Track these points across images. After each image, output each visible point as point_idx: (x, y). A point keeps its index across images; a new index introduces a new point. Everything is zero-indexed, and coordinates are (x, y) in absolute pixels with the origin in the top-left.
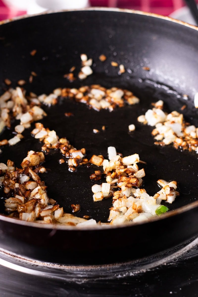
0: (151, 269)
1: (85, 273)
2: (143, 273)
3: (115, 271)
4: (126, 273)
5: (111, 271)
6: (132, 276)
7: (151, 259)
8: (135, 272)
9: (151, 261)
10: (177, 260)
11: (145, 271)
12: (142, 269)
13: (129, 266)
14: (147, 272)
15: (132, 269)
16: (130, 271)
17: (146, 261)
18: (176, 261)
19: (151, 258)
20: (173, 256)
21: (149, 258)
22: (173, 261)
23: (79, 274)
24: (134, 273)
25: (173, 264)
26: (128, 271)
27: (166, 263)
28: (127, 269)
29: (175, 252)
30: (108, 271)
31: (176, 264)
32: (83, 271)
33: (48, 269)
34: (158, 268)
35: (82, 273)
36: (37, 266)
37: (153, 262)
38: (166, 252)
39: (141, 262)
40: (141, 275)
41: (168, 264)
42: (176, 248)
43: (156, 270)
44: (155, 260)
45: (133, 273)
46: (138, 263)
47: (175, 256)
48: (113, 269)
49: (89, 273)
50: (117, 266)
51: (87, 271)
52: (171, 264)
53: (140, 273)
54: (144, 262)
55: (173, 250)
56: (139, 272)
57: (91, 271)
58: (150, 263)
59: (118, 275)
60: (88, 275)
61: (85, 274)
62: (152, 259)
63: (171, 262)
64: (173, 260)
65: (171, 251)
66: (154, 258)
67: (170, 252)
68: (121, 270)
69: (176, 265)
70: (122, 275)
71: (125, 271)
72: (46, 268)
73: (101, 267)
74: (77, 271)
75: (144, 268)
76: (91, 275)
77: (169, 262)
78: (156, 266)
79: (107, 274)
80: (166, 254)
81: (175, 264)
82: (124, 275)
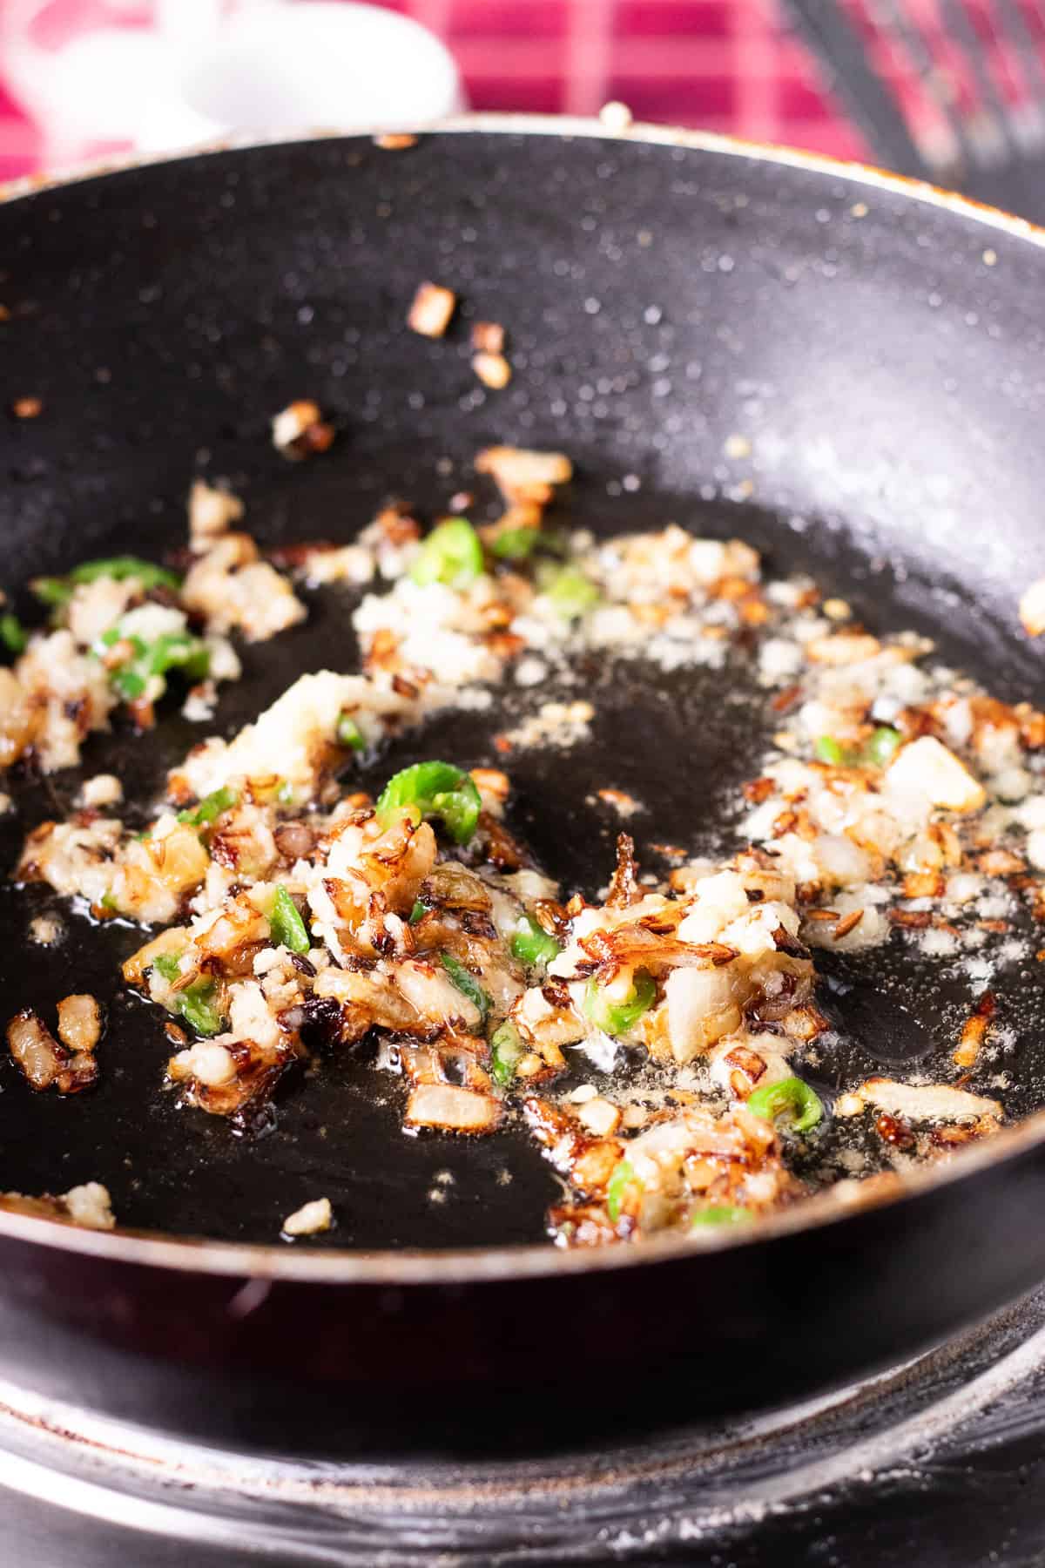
0: (790, 1502)
1: (443, 1523)
2: (749, 1525)
3: (603, 1511)
4: (659, 1522)
5: (581, 1513)
6: (692, 1539)
7: (792, 1448)
8: (707, 1516)
9: (793, 1460)
10: (926, 1452)
11: (758, 1513)
12: (743, 1500)
13: (676, 1486)
14: (771, 1519)
15: (691, 1502)
16: (677, 1514)
17: (764, 1461)
18: (925, 1458)
19: (794, 1443)
20: (908, 1432)
21: (783, 1445)
22: (907, 1458)
23: (413, 1529)
24: (702, 1522)
25: (905, 1478)
26: (669, 1512)
27: (869, 1468)
28: (665, 1500)
29: (917, 1411)
30: (563, 1515)
31: (924, 1473)
32: (432, 1514)
33: (249, 1504)
34: (826, 1499)
35: (426, 1524)
36: (189, 1487)
37: (802, 1464)
38: (872, 1415)
39: (739, 1466)
40: (737, 1533)
41: (882, 1477)
42: (924, 1388)
43: (818, 1510)
44: (810, 1453)
45: (694, 1523)
46: (724, 1469)
47: (917, 1430)
48: (589, 1504)
49: (467, 1525)
50: (613, 1485)
51: (452, 1515)
52: (897, 1474)
53: (733, 1525)
54: (752, 1464)
55: (908, 1402)
56: (727, 1518)
57: (474, 1514)
58: (784, 1470)
59: (614, 1536)
60: (460, 1533)
61: (444, 1531)
62: (797, 1452)
63: (898, 1465)
64: (907, 1452)
65: (898, 1405)
66: (805, 1445)
67: (890, 1410)
68: (631, 1507)
69: (924, 1481)
70: (636, 1532)
71: (652, 1515)
72: (234, 1501)
73: (526, 1491)
74: (400, 1513)
75: (753, 1498)
76: (473, 1534)
77: (886, 1465)
78: (816, 1484)
79: (560, 1530)
80: (869, 1422)
81: (917, 1474)
82: (650, 1537)
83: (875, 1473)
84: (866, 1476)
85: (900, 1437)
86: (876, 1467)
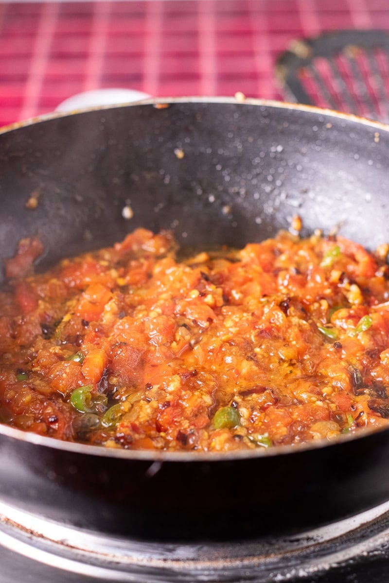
0: (339, 563)
1: (212, 572)
2: (324, 571)
3: (271, 567)
4: (291, 571)
5: (263, 568)
6: (304, 577)
7: (338, 544)
8: (309, 568)
9: (338, 548)
10: (386, 545)
11: (327, 567)
12: (321, 563)
13: (297, 558)
14: (332, 569)
15: (302, 563)
16: (298, 567)
17: (328, 549)
18: (386, 547)
19: (338, 543)
20: (379, 538)
21: (334, 544)
22: (379, 547)
23: (202, 575)
24: (307, 570)
25: (379, 555)
26: (295, 566)
27: (366, 551)
28: (293, 562)
29: (382, 531)
30: (256, 569)
31: (386, 552)
32: (209, 570)
33: (141, 569)
34: (351, 562)
35: (206, 573)
36: (118, 563)
37: (342, 549)
38: (365, 533)
39: (319, 551)
40: (320, 574)
41: (371, 554)
42: (383, 523)
43: (348, 565)
44: (344, 546)
45: (304, 570)
46: (314, 552)
47: (382, 538)
48: (266, 564)
49: (221, 573)
50: (273, 559)
51: (215, 570)
52: (376, 553)
53: (318, 571)
54: (323, 550)
55: (378, 528)
56: (316, 569)
57: (224, 569)
58: (336, 552)
59: (275, 576)
60: (219, 576)
61: (213, 575)
62: (340, 545)
63: (377, 550)
64: (379, 545)
65: (375, 529)
66: (342, 543)
67: (372, 531)
68: (281, 565)
69: (386, 554)
70: (283, 574)
71: (289, 568)
72: (135, 567)
73: (242, 560)
74: (196, 569)
75: (325, 562)
76: (223, 576)
77: (372, 549)
78: (347, 557)
79: (255, 574)
80: (365, 535)
81: (383, 553)
82: (288, 576)
83: (368, 553)
84: (365, 554)
85: (376, 540)
86: (369, 550)
